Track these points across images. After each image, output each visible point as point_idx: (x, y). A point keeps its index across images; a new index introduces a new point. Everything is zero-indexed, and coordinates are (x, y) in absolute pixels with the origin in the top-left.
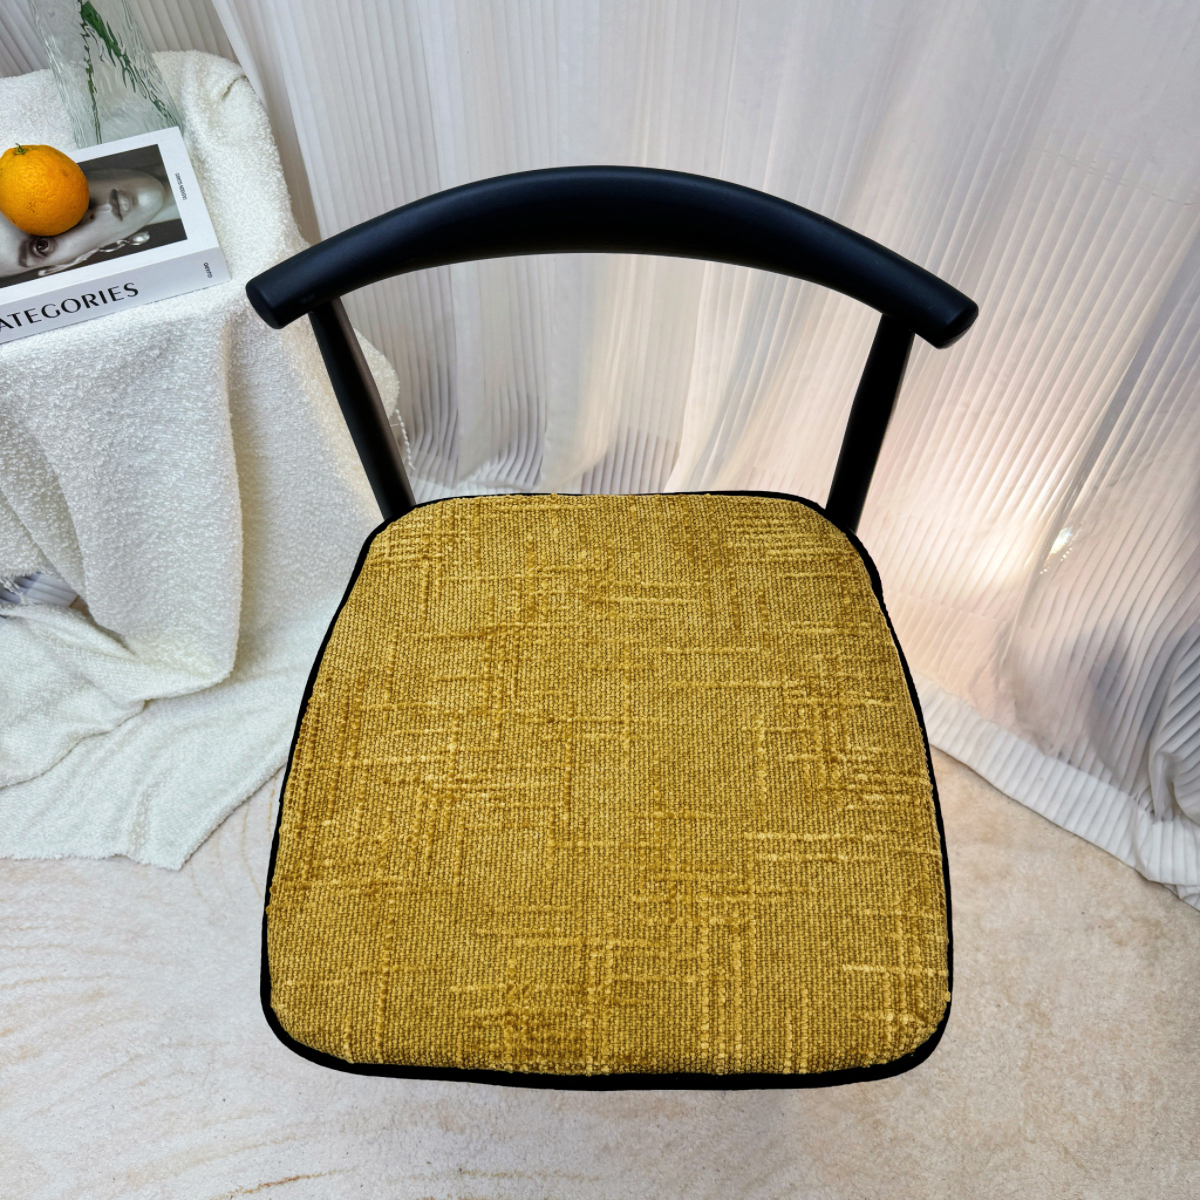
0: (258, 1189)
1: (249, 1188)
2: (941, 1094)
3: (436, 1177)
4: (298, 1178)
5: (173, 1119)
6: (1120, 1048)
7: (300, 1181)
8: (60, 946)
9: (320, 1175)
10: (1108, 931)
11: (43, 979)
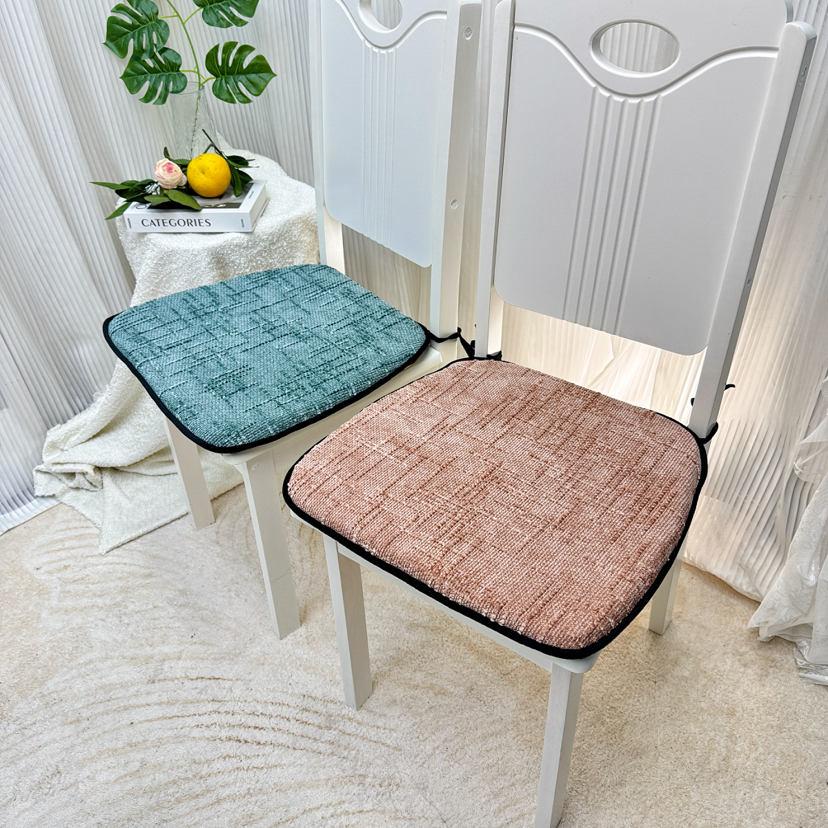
0: (197, 679)
1: (193, 678)
2: (608, 720)
3: (293, 695)
4: (219, 679)
5: (165, 637)
6: (732, 721)
7: (219, 681)
8: (140, 551)
9: (231, 680)
10: (738, 657)
11: (125, 564)
